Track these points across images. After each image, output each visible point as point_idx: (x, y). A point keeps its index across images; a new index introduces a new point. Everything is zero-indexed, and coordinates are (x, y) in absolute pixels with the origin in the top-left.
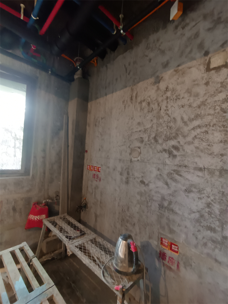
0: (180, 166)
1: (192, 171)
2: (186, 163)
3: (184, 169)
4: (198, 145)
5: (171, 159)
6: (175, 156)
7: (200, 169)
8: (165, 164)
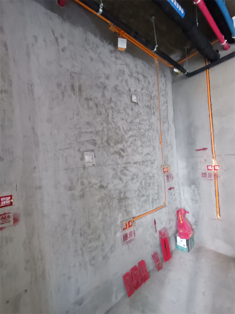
0: (127, 163)
1: (132, 165)
2: (129, 161)
3: (129, 165)
4: (133, 148)
5: (121, 159)
6: (123, 157)
7: (136, 163)
8: (118, 164)
